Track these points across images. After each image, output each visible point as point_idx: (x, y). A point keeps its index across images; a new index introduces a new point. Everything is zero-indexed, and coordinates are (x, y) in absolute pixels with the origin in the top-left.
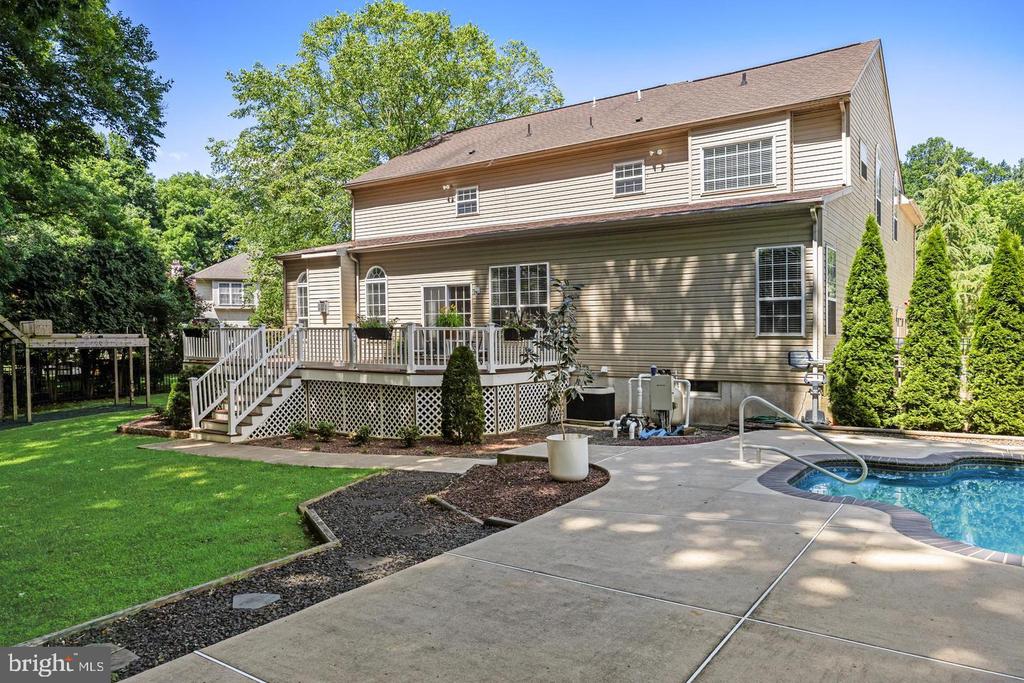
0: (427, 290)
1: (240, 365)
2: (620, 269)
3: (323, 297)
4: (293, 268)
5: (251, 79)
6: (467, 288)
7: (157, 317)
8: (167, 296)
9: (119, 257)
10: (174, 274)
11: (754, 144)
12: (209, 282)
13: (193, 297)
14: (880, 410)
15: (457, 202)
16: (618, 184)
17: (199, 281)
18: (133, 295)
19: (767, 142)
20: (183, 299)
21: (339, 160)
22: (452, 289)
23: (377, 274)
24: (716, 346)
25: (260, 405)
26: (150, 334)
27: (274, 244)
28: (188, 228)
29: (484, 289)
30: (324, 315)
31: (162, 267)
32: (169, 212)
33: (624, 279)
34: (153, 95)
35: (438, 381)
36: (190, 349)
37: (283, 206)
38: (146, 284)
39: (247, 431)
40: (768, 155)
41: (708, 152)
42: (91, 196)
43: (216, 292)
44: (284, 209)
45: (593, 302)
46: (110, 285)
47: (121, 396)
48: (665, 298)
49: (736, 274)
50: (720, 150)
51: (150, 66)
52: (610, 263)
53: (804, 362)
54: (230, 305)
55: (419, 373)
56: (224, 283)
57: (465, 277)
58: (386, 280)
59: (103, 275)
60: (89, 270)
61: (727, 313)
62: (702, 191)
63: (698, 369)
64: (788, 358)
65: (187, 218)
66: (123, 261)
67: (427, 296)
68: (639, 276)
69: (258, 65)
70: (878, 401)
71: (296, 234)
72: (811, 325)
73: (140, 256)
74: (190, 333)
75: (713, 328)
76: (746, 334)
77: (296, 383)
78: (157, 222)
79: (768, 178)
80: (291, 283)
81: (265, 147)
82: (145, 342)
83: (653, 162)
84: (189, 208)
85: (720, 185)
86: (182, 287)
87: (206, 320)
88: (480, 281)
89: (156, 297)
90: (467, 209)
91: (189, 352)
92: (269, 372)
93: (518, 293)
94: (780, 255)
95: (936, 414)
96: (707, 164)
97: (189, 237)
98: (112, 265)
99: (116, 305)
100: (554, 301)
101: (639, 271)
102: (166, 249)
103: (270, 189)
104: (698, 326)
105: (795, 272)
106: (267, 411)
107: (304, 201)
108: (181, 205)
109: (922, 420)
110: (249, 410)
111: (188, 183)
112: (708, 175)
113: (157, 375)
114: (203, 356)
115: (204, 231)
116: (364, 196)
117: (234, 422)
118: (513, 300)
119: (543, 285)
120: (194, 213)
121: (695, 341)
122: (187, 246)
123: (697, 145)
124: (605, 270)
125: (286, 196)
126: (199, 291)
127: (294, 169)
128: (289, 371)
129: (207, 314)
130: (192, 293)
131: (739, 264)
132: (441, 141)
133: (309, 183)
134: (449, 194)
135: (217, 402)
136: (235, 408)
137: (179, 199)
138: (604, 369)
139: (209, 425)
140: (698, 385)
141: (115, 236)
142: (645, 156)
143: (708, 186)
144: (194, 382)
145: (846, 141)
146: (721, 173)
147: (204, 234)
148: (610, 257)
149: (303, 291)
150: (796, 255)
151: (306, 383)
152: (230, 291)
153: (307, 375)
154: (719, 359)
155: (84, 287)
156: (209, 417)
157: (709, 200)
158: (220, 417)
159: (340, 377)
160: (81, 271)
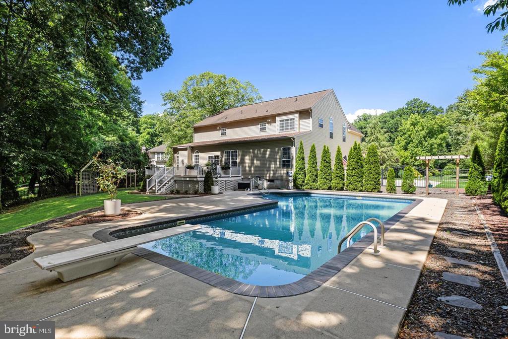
0: (209, 157)
1: (159, 176)
2: (254, 152)
3: (183, 159)
4: (176, 151)
5: (167, 95)
6: (219, 156)
7: (138, 164)
8: (141, 158)
9: (128, 147)
10: (143, 152)
11: (291, 119)
12: (154, 153)
13: (149, 158)
14: (301, 185)
15: (221, 132)
16: (260, 128)
17: (151, 152)
18: (132, 158)
19: (294, 119)
20: (146, 159)
21: (191, 118)
22: (215, 156)
23: (198, 152)
24: (273, 171)
25: (163, 186)
26: (136, 169)
27: (173, 142)
28: (148, 133)
29: (223, 157)
30: (183, 163)
31: (140, 150)
32: (142, 128)
33: (254, 154)
34: (140, 104)
35: (203, 179)
36: (147, 172)
37: (175, 132)
38: (136, 155)
39: (160, 192)
40: (294, 122)
41: (281, 121)
42: (120, 128)
43: (156, 156)
44: (175, 133)
45: (247, 159)
46: (126, 155)
47: (127, 187)
48: (262, 159)
49: (278, 153)
50: (283, 121)
51: (139, 96)
52: (251, 150)
53: (291, 175)
54: (161, 160)
55: (200, 177)
56: (159, 153)
57: (218, 153)
58: (199, 154)
59: (124, 152)
60: (120, 151)
61: (275, 163)
62: (279, 131)
63: (269, 176)
64: (287, 174)
65: (148, 130)
66: (129, 148)
67: (209, 159)
68: (257, 153)
69: (170, 91)
70: (300, 183)
71: (180, 139)
72: (292, 166)
73: (134, 146)
74: (147, 168)
75: (273, 166)
76: (280, 168)
77: (172, 180)
78: (138, 132)
79: (293, 128)
80: (175, 155)
81: (171, 114)
82: (135, 171)
83: (269, 123)
84: (149, 126)
85: (283, 130)
86: (146, 156)
87: (151, 165)
88: (222, 155)
89: (138, 159)
90: (223, 134)
91: (147, 173)
92: (167, 178)
93: (231, 158)
94: (286, 149)
95: (311, 186)
96: (280, 124)
97: (148, 136)
98: (126, 149)
99: (127, 161)
100: (238, 160)
101: (257, 152)
102: (141, 141)
103: (172, 127)
104: (270, 166)
105: (289, 153)
106: (165, 187)
107: (182, 130)
108: (146, 125)
109: (308, 187)
110: (161, 187)
111: (150, 118)
112: (280, 127)
113: (137, 181)
114: (150, 174)
115: (154, 134)
116: (198, 130)
117: (157, 189)
118: (229, 160)
119: (236, 156)
120: (151, 128)
121: (269, 170)
122: (147, 140)
123: (278, 119)
124: (250, 152)
125: (176, 129)
126: (151, 156)
127: (179, 121)
128: (171, 177)
129: (152, 164)
130: (148, 157)
131: (278, 151)
132: (221, 113)
133: (183, 125)
134: (219, 130)
135: (153, 185)
136: (157, 187)
137: (146, 123)
138: (249, 177)
139: (151, 191)
140: (269, 181)
141: (126, 140)
142: (266, 121)
143: (280, 130)
144: (148, 180)
145: (311, 119)
146: (283, 127)
147: (154, 135)
148: (251, 149)
149: (178, 157)
150: (290, 149)
151: (175, 181)
152: (160, 156)
153: (175, 179)
154: (274, 174)
155: (117, 155)
156: (151, 189)
157: (281, 133)
158: (153, 189)
159: (183, 179)
160: (117, 151)
